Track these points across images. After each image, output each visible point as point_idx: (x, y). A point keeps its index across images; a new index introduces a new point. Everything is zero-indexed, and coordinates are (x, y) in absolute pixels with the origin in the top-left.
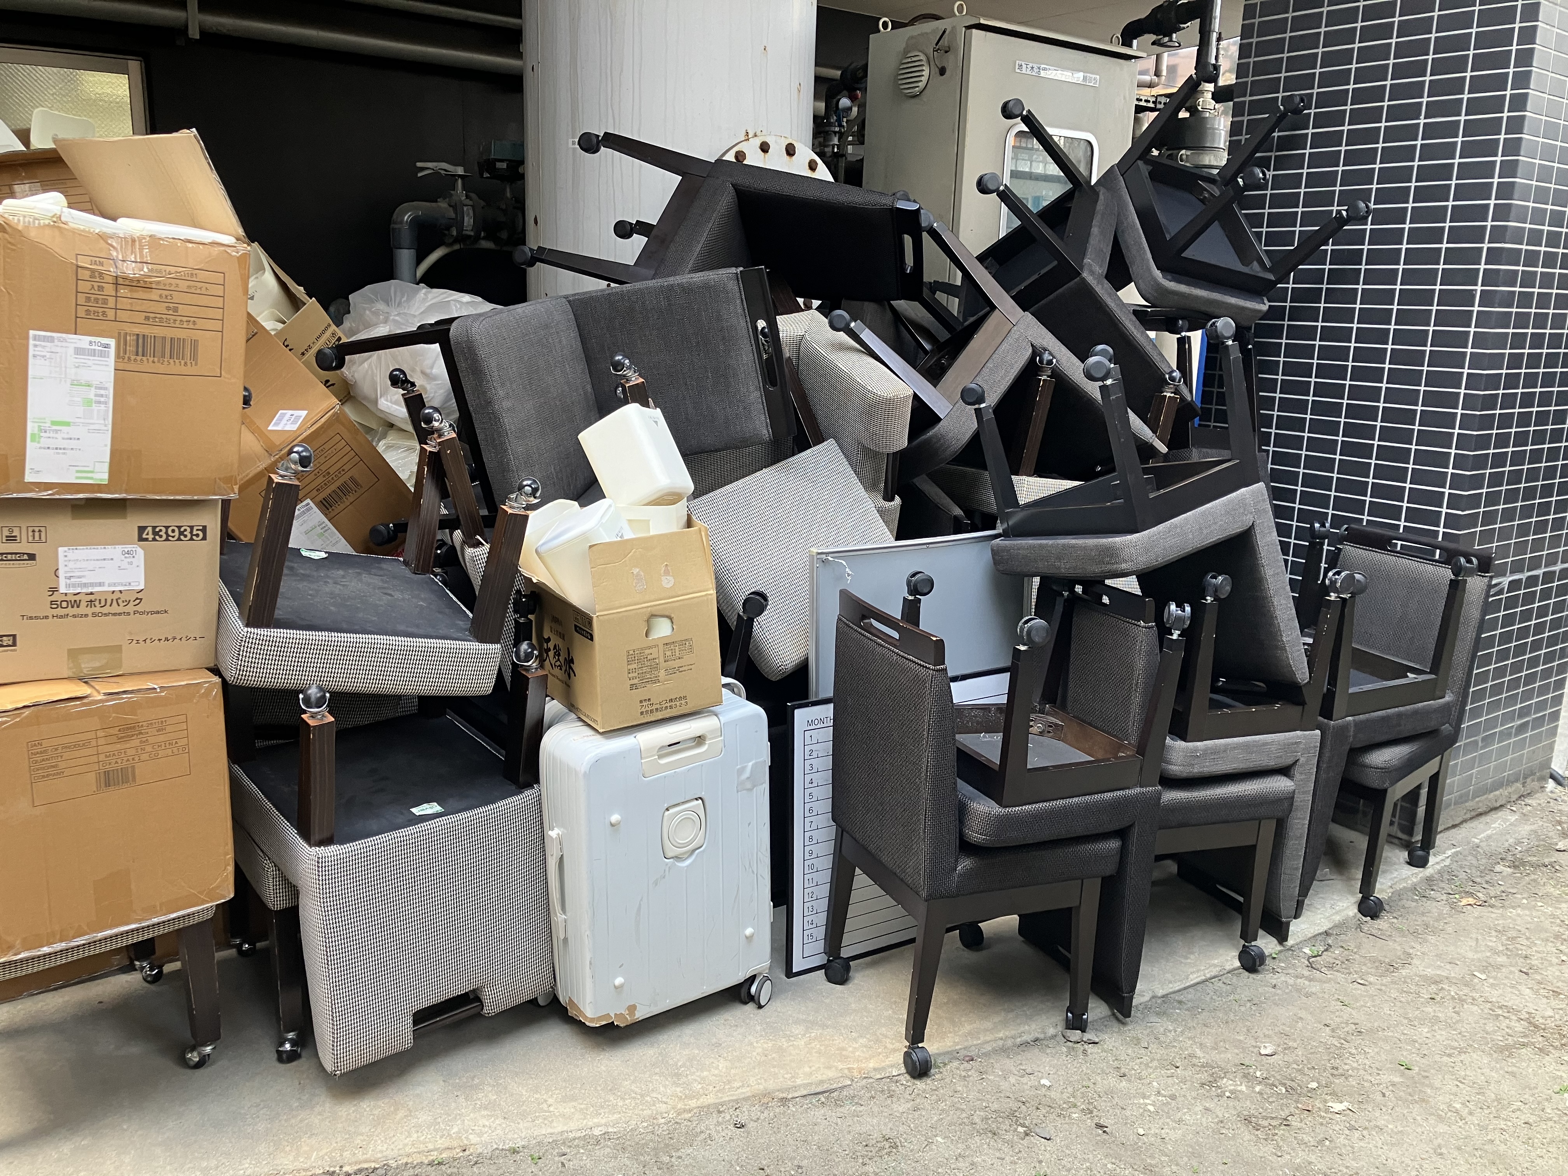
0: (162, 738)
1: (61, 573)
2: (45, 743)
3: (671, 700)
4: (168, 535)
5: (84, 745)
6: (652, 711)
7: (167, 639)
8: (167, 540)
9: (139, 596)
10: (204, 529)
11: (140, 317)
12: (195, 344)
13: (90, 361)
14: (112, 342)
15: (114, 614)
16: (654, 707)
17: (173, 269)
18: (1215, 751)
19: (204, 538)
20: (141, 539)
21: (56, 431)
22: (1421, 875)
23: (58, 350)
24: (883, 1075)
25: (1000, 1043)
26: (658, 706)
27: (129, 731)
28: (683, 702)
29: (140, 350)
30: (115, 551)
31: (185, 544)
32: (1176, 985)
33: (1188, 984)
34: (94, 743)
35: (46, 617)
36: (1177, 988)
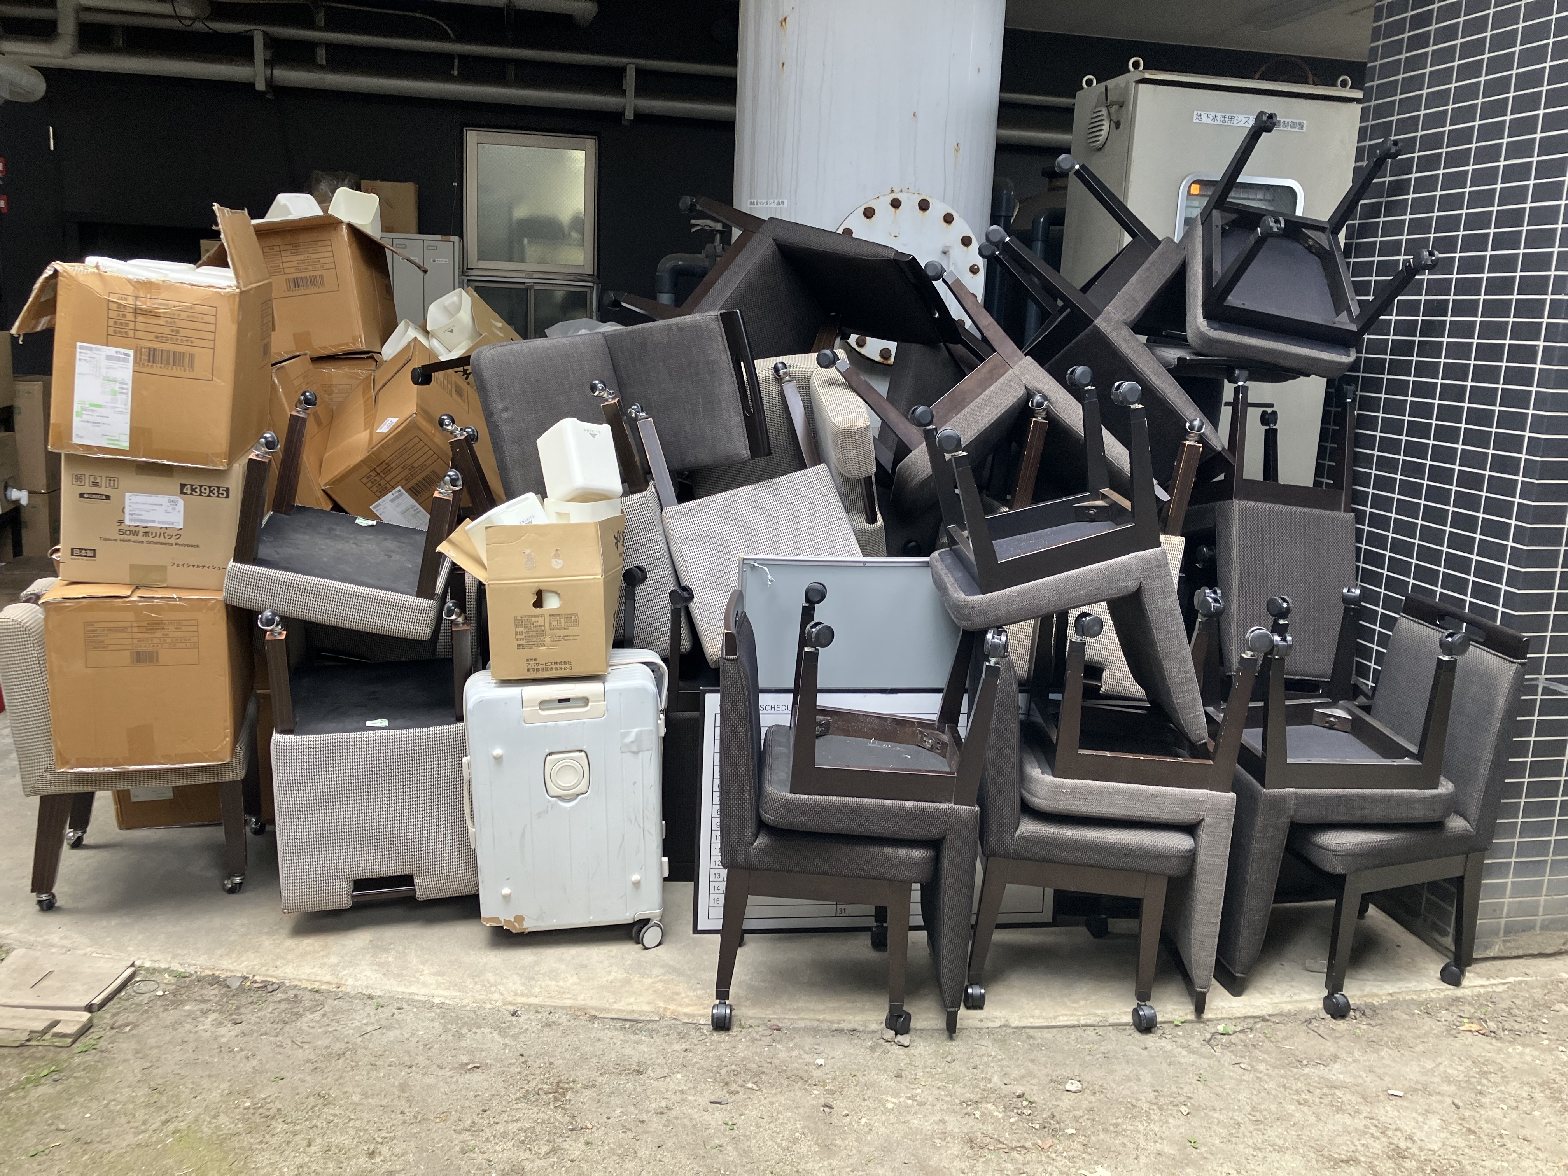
0: (178, 634)
1: (127, 511)
2: (97, 625)
3: (556, 663)
4: (201, 492)
5: (123, 630)
6: (538, 670)
7: (198, 566)
8: (200, 495)
9: (179, 533)
10: (228, 490)
11: (152, 336)
12: (192, 356)
13: (117, 364)
14: (131, 352)
15: (162, 544)
16: (540, 667)
17: (177, 304)
18: (1089, 792)
19: (228, 496)
20: (182, 493)
21: (93, 411)
22: (1447, 993)
23: (95, 356)
24: (690, 1021)
25: (816, 1024)
26: (544, 666)
27: (155, 626)
28: (568, 666)
29: (151, 358)
30: (164, 500)
31: (213, 500)
32: (1036, 1021)
33: (1053, 1024)
34: (129, 630)
35: (116, 540)
36: (1037, 1025)
